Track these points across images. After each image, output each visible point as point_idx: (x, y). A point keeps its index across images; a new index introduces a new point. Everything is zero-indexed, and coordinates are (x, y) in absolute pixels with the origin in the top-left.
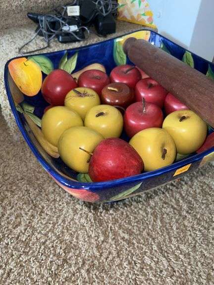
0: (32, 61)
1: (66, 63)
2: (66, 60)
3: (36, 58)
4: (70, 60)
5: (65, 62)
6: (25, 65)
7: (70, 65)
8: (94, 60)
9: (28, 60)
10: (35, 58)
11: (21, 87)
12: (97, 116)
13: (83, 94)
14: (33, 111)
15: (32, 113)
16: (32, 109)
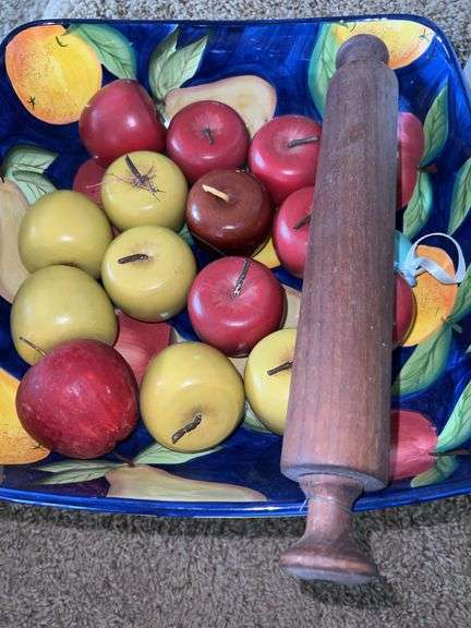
0: (79, 36)
1: (172, 56)
2: (173, 49)
3: (90, 29)
4: (182, 53)
5: (170, 53)
6: (60, 44)
7: (183, 65)
8: (249, 66)
9: (68, 32)
10: (87, 30)
11: (32, 101)
12: (123, 261)
13: (141, 180)
14: (46, 167)
15: (41, 171)
16: (44, 161)
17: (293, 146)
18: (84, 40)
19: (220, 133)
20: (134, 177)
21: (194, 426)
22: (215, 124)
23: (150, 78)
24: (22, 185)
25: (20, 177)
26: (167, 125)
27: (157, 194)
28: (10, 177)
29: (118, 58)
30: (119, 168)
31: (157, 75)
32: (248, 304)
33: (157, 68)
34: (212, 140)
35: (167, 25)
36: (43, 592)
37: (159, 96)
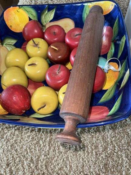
0: (22, 9)
2: (47, 12)
4: (49, 13)
5: (46, 13)
6: (18, 11)
7: (49, 16)
8: (67, 16)
9: (20, 8)
10: (25, 8)
11: (11, 26)
12: (29, 65)
13: (36, 45)
14: (14, 43)
15: (13, 44)
16: (14, 42)
17: (76, 36)
18: (24, 10)
19: (57, 33)
20: (34, 44)
21: (44, 107)
22: (56, 30)
23: (41, 20)
24: (7, 47)
25: (7, 45)
26: (44, 31)
27: (40, 49)
28: (4, 45)
29: (33, 15)
30: (31, 42)
31: (43, 19)
32: (60, 77)
33: (43, 17)
34: (55, 35)
35: (45, 6)
36: (11, 154)
37: (44, 25)
